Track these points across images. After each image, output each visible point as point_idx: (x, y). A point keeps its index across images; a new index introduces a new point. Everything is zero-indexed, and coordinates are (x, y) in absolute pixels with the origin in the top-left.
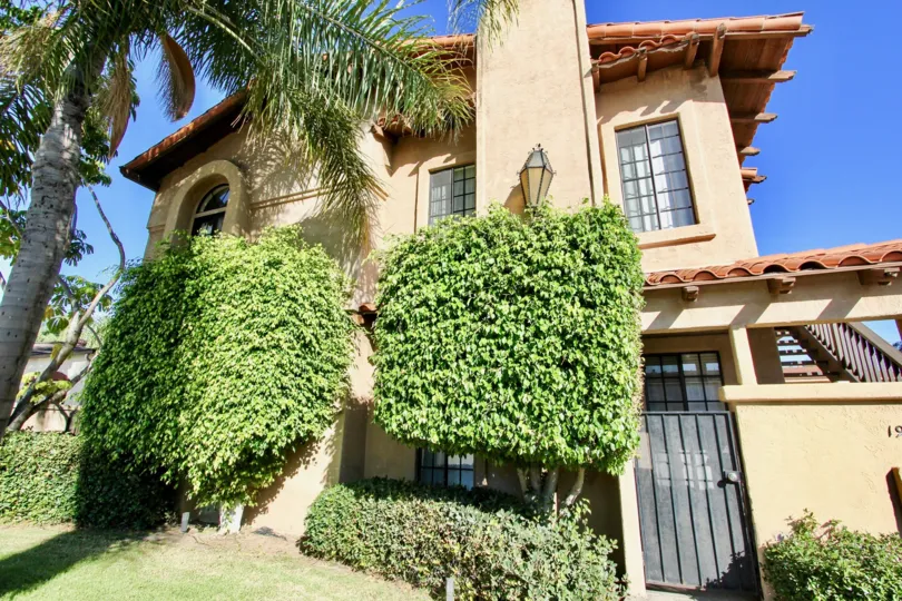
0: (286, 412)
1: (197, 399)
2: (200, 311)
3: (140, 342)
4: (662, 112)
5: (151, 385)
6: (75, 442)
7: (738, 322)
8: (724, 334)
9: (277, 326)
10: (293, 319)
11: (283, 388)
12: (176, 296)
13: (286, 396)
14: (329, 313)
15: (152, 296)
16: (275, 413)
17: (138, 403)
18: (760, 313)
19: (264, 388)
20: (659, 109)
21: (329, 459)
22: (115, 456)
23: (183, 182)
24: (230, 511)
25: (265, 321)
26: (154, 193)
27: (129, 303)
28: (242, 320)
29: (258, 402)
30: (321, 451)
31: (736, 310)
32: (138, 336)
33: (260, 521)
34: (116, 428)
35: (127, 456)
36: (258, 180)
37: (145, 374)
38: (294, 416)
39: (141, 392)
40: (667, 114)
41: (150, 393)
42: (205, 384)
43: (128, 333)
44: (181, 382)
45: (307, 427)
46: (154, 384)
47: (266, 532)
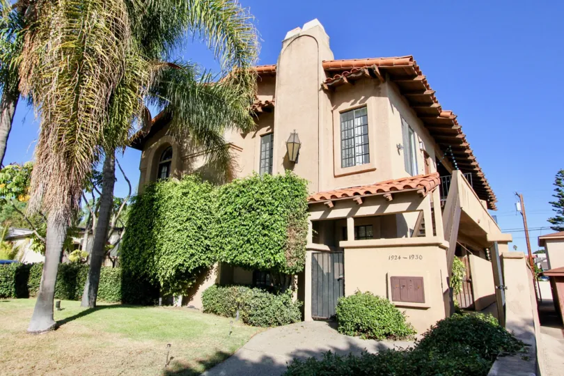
0: (192, 255)
1: (160, 250)
2: (159, 215)
3: (139, 228)
4: (360, 103)
5: (144, 245)
6: (118, 270)
7: (350, 215)
8: (344, 220)
9: (186, 221)
10: (194, 217)
11: (191, 245)
12: (150, 209)
13: (192, 249)
14: (211, 213)
15: (142, 209)
16: (188, 255)
17: (140, 252)
18: (356, 211)
19: (182, 245)
20: (359, 101)
21: (216, 277)
22: (133, 273)
23: (153, 145)
24: (176, 297)
25: (182, 219)
26: (141, 152)
27: (134, 212)
28: (174, 219)
29: (180, 251)
30: (213, 274)
31: (349, 210)
32: (138, 226)
33: (190, 303)
34: (133, 262)
35: (138, 273)
36: (185, 144)
37: (142, 241)
38: (196, 257)
39: (140, 248)
40: (362, 104)
41: (144, 248)
42: (162, 244)
43: (134, 224)
44: (154, 244)
45: (202, 261)
46: (145, 244)
47: (192, 307)
